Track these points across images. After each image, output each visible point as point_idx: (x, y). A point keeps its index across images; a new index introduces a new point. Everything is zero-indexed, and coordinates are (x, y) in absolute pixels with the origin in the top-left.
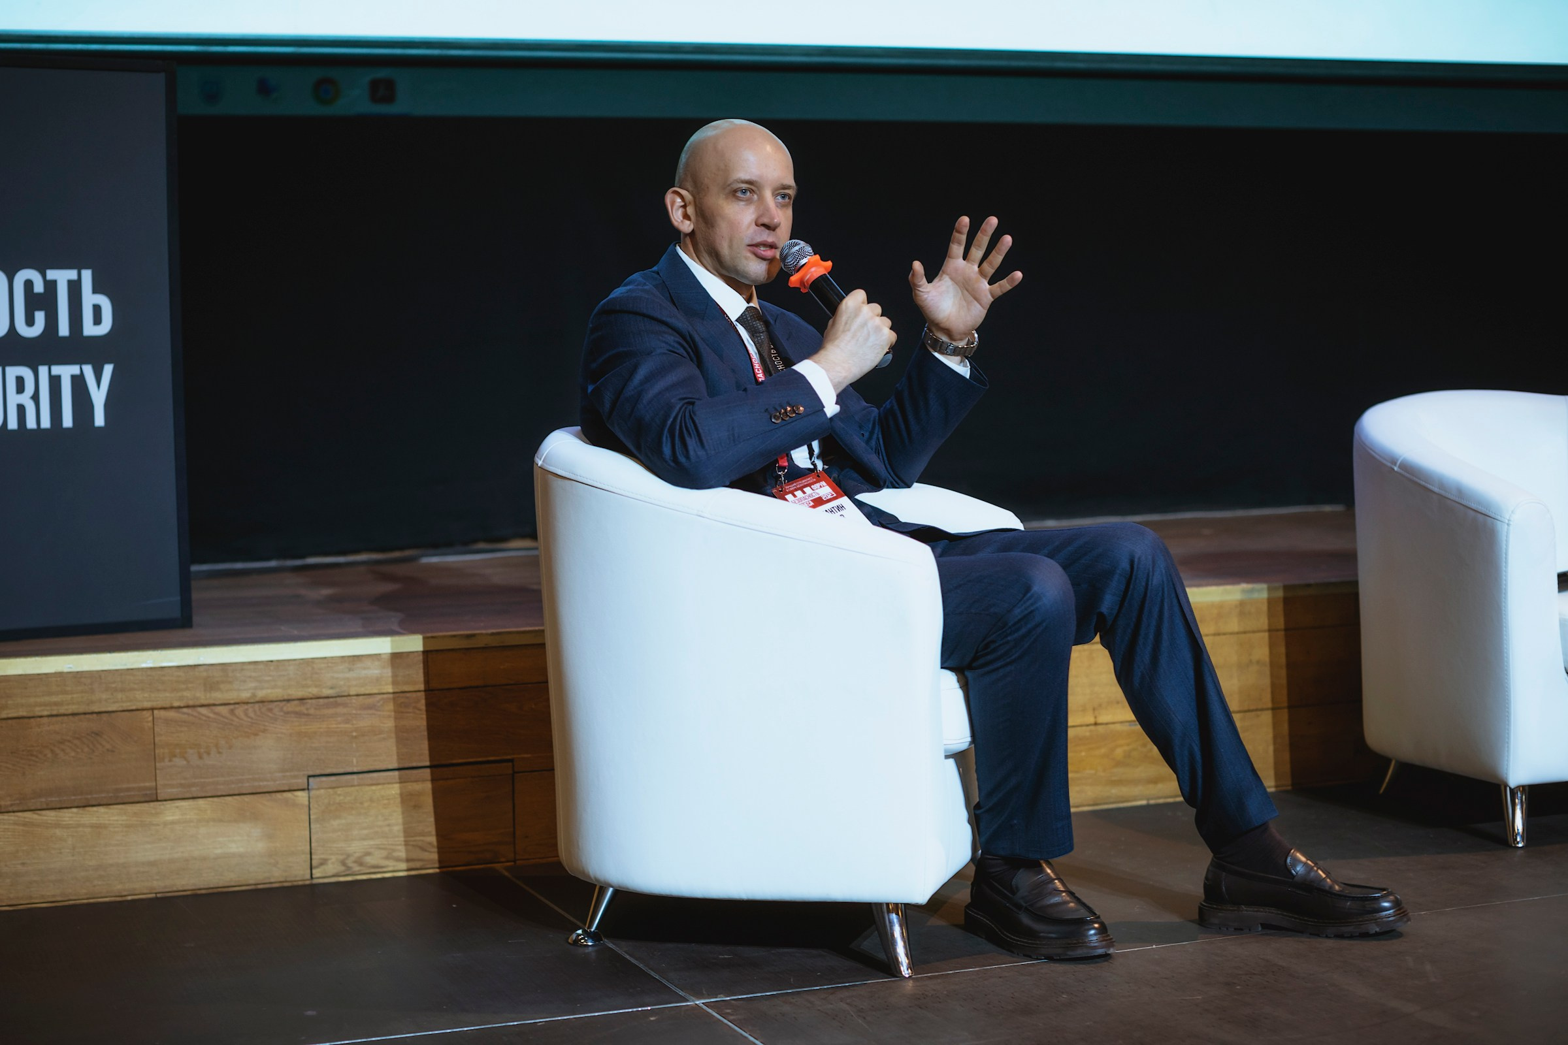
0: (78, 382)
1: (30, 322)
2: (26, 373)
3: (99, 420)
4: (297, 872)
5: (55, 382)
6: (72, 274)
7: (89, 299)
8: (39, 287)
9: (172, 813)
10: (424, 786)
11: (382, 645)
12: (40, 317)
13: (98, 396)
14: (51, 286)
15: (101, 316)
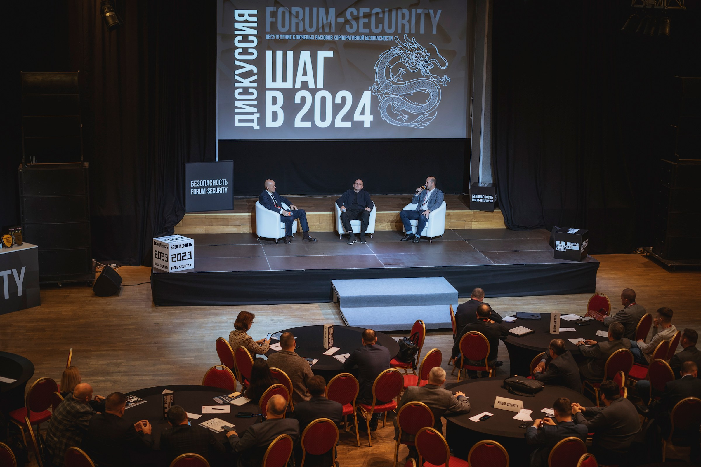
0: (224, 189)
2: (220, 188)
3: (226, 192)
4: (240, 232)
5: (222, 189)
6: (224, 180)
7: (225, 182)
9: (230, 227)
10: (251, 226)
11: (248, 214)
12: (221, 183)
13: (226, 190)
14: (222, 181)
15: (226, 183)
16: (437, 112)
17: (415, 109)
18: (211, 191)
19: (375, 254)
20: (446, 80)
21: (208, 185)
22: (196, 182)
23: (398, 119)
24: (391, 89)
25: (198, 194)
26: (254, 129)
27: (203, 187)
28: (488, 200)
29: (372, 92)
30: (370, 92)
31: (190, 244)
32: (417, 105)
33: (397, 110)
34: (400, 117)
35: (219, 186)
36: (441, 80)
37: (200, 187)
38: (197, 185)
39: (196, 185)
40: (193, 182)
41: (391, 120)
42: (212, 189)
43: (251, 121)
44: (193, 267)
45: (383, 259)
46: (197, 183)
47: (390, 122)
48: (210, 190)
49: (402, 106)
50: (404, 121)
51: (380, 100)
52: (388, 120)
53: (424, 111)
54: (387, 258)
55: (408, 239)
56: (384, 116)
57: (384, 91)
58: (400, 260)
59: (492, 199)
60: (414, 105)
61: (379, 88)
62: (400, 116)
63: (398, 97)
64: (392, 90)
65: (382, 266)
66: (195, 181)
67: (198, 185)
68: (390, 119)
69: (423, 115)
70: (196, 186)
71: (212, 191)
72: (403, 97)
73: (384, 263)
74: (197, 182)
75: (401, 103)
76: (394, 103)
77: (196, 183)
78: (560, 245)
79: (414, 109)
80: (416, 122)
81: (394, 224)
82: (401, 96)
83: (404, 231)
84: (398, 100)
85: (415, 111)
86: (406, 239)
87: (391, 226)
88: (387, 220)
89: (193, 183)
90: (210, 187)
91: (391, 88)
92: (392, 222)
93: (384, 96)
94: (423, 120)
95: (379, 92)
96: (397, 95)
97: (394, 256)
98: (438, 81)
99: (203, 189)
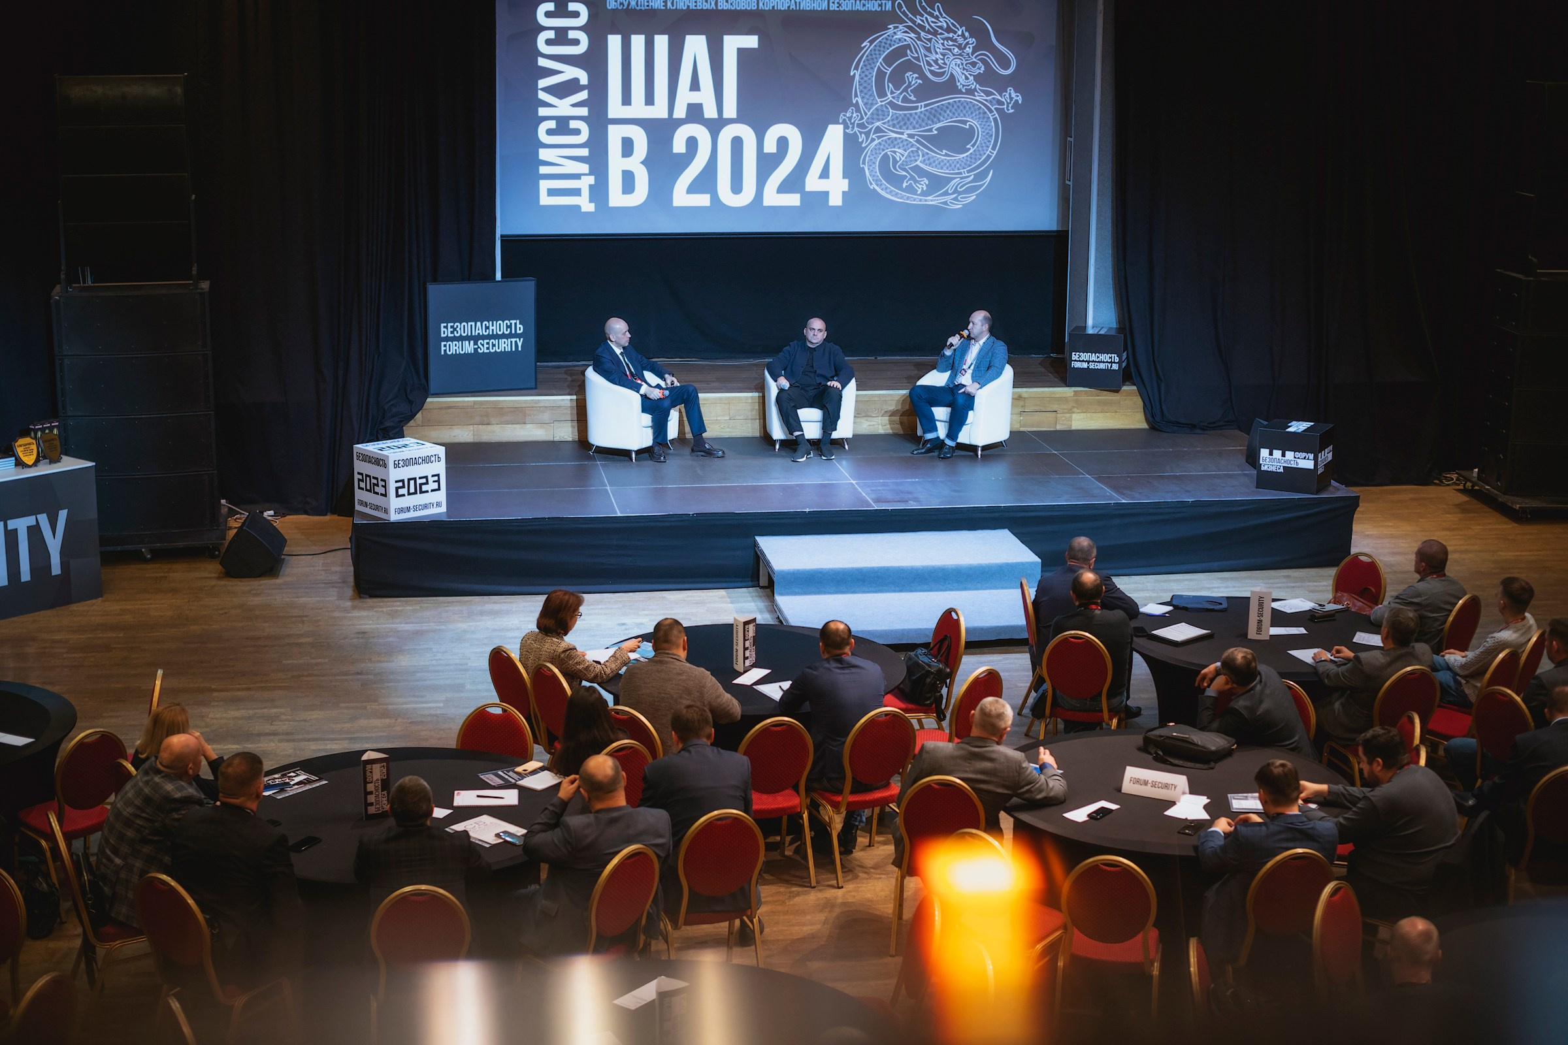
0: (516, 342)
1: (507, 330)
2: (506, 340)
3: (520, 349)
4: (552, 439)
5: (511, 342)
6: (515, 321)
7: (518, 326)
8: (509, 324)
9: (528, 426)
10: (575, 424)
11: (569, 397)
12: (509, 330)
13: (520, 344)
14: (511, 324)
15: (520, 329)
16: (992, 171)
17: (942, 164)
18: (486, 346)
19: (854, 482)
20: (1011, 99)
21: (479, 333)
22: (452, 327)
23: (904, 186)
24: (889, 121)
25: (458, 353)
26: (583, 210)
27: (468, 338)
28: (1107, 364)
29: (846, 127)
30: (842, 127)
31: (437, 456)
32: (946, 155)
33: (902, 167)
34: (909, 182)
35: (504, 336)
36: (1000, 98)
37: (461, 339)
38: (455, 332)
39: (452, 332)
40: (444, 327)
41: (888, 191)
42: (488, 343)
43: (576, 192)
44: (443, 509)
45: (872, 490)
46: (455, 329)
47: (887, 193)
48: (483, 345)
49: (913, 158)
50: (919, 193)
51: (863, 145)
52: (882, 189)
53: (964, 168)
54: (879, 488)
55: (929, 451)
56: (873, 180)
57: (873, 123)
58: (909, 493)
59: (1116, 361)
60: (941, 156)
61: (862, 118)
62: (909, 180)
63: (905, 137)
64: (891, 123)
65: (869, 505)
66: (449, 325)
67: (457, 333)
68: (886, 188)
69: (961, 178)
70: (452, 335)
71: (488, 346)
72: (916, 137)
73: (873, 500)
74: (455, 327)
75: (912, 151)
76: (895, 152)
77: (452, 330)
78: (1271, 457)
79: (940, 164)
80: (946, 193)
81: (897, 418)
82: (911, 136)
83: (919, 432)
84: (905, 145)
85: (942, 168)
86: (923, 451)
87: (890, 424)
88: (882, 410)
89: (445, 330)
90: (483, 337)
91: (889, 118)
92: (893, 414)
93: (874, 137)
94: (960, 188)
95: (861, 126)
96: (902, 133)
97: (897, 484)
98: (994, 102)
99: (467, 342)
